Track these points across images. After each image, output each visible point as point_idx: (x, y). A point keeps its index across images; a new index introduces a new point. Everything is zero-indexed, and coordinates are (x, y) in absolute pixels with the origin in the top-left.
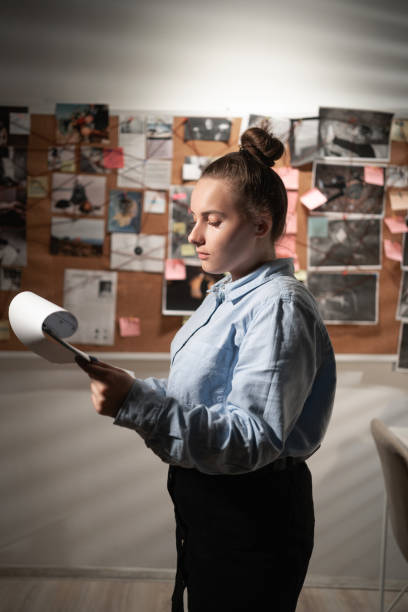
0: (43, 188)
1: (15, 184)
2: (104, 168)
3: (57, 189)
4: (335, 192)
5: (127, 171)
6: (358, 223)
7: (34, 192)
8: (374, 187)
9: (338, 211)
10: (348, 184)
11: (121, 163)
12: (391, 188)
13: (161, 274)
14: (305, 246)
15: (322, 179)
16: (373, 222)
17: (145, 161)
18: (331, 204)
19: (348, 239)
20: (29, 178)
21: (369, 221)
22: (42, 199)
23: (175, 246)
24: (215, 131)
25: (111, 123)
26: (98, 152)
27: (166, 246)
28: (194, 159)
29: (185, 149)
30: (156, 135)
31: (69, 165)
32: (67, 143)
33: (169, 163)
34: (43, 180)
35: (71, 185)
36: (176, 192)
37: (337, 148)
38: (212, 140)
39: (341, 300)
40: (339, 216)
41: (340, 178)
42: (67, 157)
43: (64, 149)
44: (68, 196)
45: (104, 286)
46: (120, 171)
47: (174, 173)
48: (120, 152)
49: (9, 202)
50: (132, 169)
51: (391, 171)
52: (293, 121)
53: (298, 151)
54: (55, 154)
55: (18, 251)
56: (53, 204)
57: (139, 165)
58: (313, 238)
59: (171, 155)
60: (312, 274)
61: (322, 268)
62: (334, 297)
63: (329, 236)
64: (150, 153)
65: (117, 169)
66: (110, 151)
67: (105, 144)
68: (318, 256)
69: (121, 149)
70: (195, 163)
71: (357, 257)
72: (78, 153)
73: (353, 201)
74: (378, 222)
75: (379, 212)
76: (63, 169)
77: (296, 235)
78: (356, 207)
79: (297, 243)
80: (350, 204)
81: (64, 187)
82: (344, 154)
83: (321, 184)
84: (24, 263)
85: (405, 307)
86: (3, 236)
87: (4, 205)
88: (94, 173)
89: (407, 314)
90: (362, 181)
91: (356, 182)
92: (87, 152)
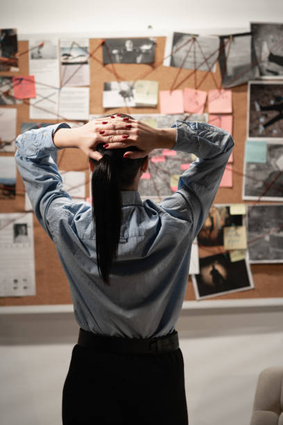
2: (13, 98)
4: (273, 114)
5: (38, 101)
9: (278, 135)
11: (33, 92)
14: (241, 175)
15: (258, 101)
17: (60, 89)
18: (270, 128)
24: (136, 52)
25: (20, 49)
26: (8, 81)
27: (87, 183)
28: (114, 84)
29: (105, 74)
30: (70, 60)
33: (87, 90)
37: (273, 66)
38: (135, 62)
40: (280, 140)
41: (278, 99)
45: (19, 230)
46: (32, 101)
47: (91, 101)
48: (31, 81)
50: (46, 98)
52: (222, 38)
53: (230, 71)
57: (53, 94)
58: (249, 164)
59: (88, 83)
60: (254, 208)
61: (263, 199)
62: (279, 232)
63: (268, 164)
64: (64, 81)
65: (28, 99)
66: (21, 80)
67: (15, 72)
68: (255, 184)
69: (33, 77)
70: (115, 90)
77: (232, 163)
79: (233, 172)
82: (281, 72)
83: (257, 107)
88: (4, 105)
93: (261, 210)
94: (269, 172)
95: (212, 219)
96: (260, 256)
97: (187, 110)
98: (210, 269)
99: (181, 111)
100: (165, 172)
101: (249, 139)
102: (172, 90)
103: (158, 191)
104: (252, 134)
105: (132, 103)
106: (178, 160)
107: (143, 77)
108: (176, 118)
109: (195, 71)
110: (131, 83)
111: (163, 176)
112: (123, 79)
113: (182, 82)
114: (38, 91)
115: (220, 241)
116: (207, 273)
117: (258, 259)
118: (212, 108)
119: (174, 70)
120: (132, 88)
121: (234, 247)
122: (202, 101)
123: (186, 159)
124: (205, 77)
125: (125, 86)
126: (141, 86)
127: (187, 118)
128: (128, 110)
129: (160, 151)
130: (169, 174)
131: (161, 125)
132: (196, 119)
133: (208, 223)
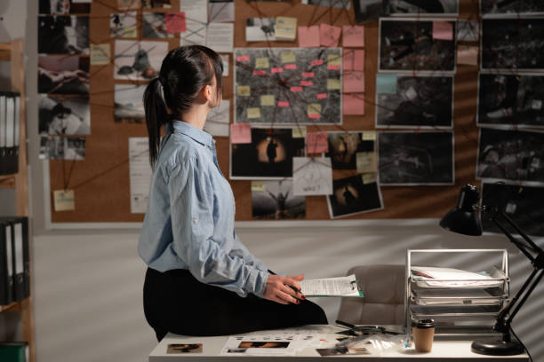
0: (106, 55)
1: (78, 52)
2: (166, 33)
3: (120, 56)
4: (402, 49)
5: (188, 36)
6: (428, 80)
7: (97, 56)
8: (444, 43)
9: (407, 68)
10: (416, 40)
11: (183, 27)
12: (461, 43)
13: (227, 139)
14: (374, 104)
16: (444, 81)
18: (399, 61)
19: (418, 97)
20: (92, 45)
21: (440, 79)
22: (105, 66)
23: (240, 110)
26: (160, 17)
27: (231, 110)
28: (257, 20)
29: (248, 11)
31: (132, 32)
32: (128, 10)
33: (232, 25)
34: (106, 47)
35: (135, 50)
36: (239, 54)
38: (275, 1)
39: (415, 160)
40: (409, 73)
41: (407, 34)
42: (129, 22)
43: (126, 15)
44: (130, 62)
46: (182, 35)
47: (235, 36)
48: (182, 17)
49: (72, 71)
50: (195, 33)
51: (461, 25)
53: (363, 8)
54: (117, 21)
55: (81, 119)
56: (116, 70)
57: (202, 29)
58: (380, 95)
59: (232, 17)
60: (384, 134)
61: (393, 127)
62: (408, 157)
63: (398, 94)
64: (212, 16)
65: (179, 33)
66: (172, 15)
67: (167, 9)
68: (387, 113)
69: (183, 13)
70: (258, 25)
71: (429, 116)
72: (140, 18)
73: (422, 58)
74: (449, 79)
75: (451, 69)
76: (126, 36)
77: (365, 93)
78: (426, 63)
79: (366, 101)
80: (420, 60)
81: (126, 54)
82: (410, 10)
83: (388, 42)
84: (88, 132)
85: (484, 167)
86: (67, 105)
87: (68, 74)
88: (156, 38)
89: (486, 174)
90: (431, 36)
91: (424, 38)
92: (149, 18)
93: (391, 136)
94: (400, 102)
95: (345, 145)
96: (390, 179)
97: (323, 44)
98: (344, 190)
99: (318, 45)
100: (303, 101)
101: (380, 71)
102: (309, 25)
103: (296, 119)
104: (383, 67)
105: (272, 38)
106: (315, 89)
107: (283, 14)
108: (313, 51)
109: (331, 8)
110: (272, 19)
111: (300, 104)
112: (265, 16)
113: (319, 18)
114: (188, 26)
115: (353, 165)
116: (341, 194)
117: (387, 182)
118: (346, 43)
119: (312, 8)
120: (273, 24)
121: (366, 171)
122: (336, 36)
123: (322, 89)
124: (339, 14)
125: (266, 22)
126: (281, 22)
127: (323, 51)
128: (269, 44)
129: (298, 81)
130: (307, 103)
131: (299, 57)
132: (332, 52)
133: (342, 148)
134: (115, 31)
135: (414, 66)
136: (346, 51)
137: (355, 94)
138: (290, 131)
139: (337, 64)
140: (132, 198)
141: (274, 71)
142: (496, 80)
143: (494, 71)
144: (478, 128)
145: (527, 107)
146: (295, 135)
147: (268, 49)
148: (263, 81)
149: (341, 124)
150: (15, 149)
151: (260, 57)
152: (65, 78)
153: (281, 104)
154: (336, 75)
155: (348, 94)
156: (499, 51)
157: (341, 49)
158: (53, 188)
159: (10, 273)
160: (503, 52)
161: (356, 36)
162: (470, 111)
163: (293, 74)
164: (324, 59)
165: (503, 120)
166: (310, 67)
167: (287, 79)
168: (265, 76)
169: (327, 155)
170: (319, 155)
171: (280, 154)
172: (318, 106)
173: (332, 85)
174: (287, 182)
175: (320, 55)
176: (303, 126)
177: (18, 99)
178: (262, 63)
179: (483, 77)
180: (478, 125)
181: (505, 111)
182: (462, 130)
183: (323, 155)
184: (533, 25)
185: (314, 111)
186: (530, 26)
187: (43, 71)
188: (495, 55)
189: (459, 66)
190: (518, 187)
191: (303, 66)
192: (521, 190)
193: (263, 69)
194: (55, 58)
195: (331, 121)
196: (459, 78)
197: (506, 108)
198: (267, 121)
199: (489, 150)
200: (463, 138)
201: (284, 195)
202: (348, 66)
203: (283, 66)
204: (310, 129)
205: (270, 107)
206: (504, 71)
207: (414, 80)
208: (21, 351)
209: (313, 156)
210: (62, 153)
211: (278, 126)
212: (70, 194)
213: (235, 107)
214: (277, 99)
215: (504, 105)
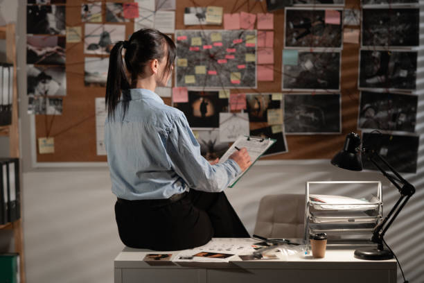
0: (78, 35)
1: (57, 33)
2: (123, 18)
3: (89, 36)
4: (302, 31)
5: (141, 20)
6: (322, 55)
7: (71, 36)
8: (334, 27)
9: (306, 46)
10: (313, 25)
11: (136, 14)
12: (346, 26)
13: (170, 99)
14: (280, 73)
15: (292, 21)
16: (333, 55)
17: (155, 12)
18: (300, 40)
19: (314, 68)
20: (67, 28)
21: (330, 54)
22: (77, 44)
23: (180, 77)
26: (120, 6)
27: (173, 77)
28: (192, 9)
29: (186, 1)
31: (98, 17)
32: (95, 1)
33: (173, 13)
34: (78, 29)
35: (100, 32)
36: (179, 35)
39: (312, 115)
40: (307, 49)
41: (306, 20)
42: (96, 10)
43: (94, 5)
44: (96, 40)
46: (136, 20)
47: (176, 20)
48: (136, 6)
49: (53, 47)
50: (146, 18)
51: (346, 13)
54: (86, 9)
55: (60, 84)
56: (86, 46)
57: (151, 15)
58: (286, 66)
59: (174, 7)
60: (288, 96)
61: (294, 90)
62: (306, 113)
63: (299, 65)
64: (159, 5)
65: (134, 19)
66: (128, 5)
68: (290, 80)
69: (137, 4)
70: (193, 13)
71: (322, 82)
72: (104, 7)
73: (317, 37)
74: (337, 54)
75: (339, 46)
76: (93, 21)
77: (274, 65)
78: (320, 42)
79: (275, 70)
80: (315, 40)
81: (93, 34)
82: (309, 1)
83: (291, 25)
84: (65, 94)
85: (363, 120)
86: (49, 73)
87: (49, 49)
88: (116, 22)
89: (365, 126)
90: (324, 22)
91: (319, 22)
92: (111, 7)
93: (295, 97)
94: (300, 71)
95: (259, 103)
96: (293, 130)
97: (243, 27)
99: (238, 27)
100: (227, 70)
101: (285, 48)
102: (232, 13)
103: (222, 84)
104: (287, 45)
105: (204, 22)
106: (236, 61)
107: (212, 4)
108: (236, 32)
109: (249, 0)
110: (204, 8)
111: (225, 73)
112: (199, 6)
113: (241, 6)
114: (140, 14)
117: (290, 131)
118: (260, 26)
120: (204, 12)
121: (275, 123)
122: (253, 21)
123: (242, 61)
124: (255, 5)
125: (199, 10)
126: (211, 10)
127: (242, 33)
128: (201, 27)
129: (224, 55)
130: (230, 72)
131: (224, 37)
132: (249, 33)
133: (256, 106)
134: (85, 17)
135: (311, 44)
136: (260, 32)
137: (266, 65)
138: (217, 93)
139: (253, 42)
140: (98, 143)
141: (205, 47)
142: (373, 55)
143: (371, 48)
144: (359, 91)
145: (396, 75)
146: (221, 96)
147: (201, 31)
148: (197, 55)
149: (256, 87)
150: (9, 106)
151: (195, 36)
152: (47, 53)
153: (210, 72)
154: (252, 51)
155: (262, 65)
156: (375, 33)
157: (256, 31)
158: (38, 136)
159: (6, 200)
160: (378, 33)
161: (267, 22)
162: (353, 77)
163: (220, 49)
164: (243, 38)
165: (378, 85)
166: (232, 45)
167: (215, 53)
168: (199, 52)
169: (245, 111)
170: (240, 111)
171: (210, 110)
172: (239, 75)
173: (249, 58)
174: (215, 131)
175: (240, 35)
176: (227, 89)
177: (11, 69)
178: (197, 42)
179: (363, 52)
180: (360, 89)
181: (379, 78)
182: (347, 92)
183: (242, 111)
184: (401, 13)
185: (236, 78)
186: (398, 14)
187: (30, 47)
188: (372, 35)
189: (345, 44)
190: (389, 136)
191: (228, 44)
192: (391, 138)
193: (197, 46)
194: (39, 37)
195: (249, 86)
196: (345, 53)
197: (380, 75)
198: (199, 86)
199: (368, 108)
200: (348, 98)
201: (213, 141)
202: (261, 43)
203: (212, 44)
204: (232, 91)
205: (202, 75)
206: (379, 48)
207: (311, 55)
208: (14, 259)
209: (235, 112)
210: (44, 109)
211: (208, 89)
212: (51, 141)
213: (176, 75)
214: (208, 69)
215: (379, 73)
